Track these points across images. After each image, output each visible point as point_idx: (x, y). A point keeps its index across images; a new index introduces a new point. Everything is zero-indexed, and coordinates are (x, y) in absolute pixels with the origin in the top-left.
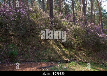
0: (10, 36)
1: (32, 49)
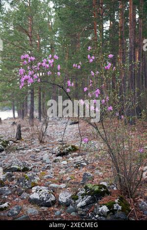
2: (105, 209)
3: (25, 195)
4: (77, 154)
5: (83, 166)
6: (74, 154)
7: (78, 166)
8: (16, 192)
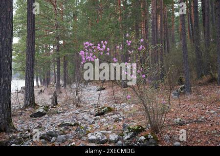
2: (143, 138)
3: (85, 138)
4: (112, 113)
5: (121, 120)
6: (110, 113)
7: (117, 120)
8: (77, 137)
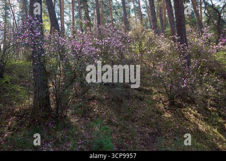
0: (90, 100)
1: (141, 133)
